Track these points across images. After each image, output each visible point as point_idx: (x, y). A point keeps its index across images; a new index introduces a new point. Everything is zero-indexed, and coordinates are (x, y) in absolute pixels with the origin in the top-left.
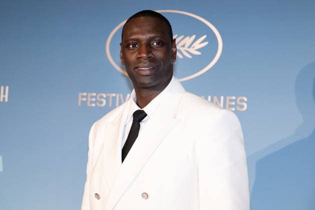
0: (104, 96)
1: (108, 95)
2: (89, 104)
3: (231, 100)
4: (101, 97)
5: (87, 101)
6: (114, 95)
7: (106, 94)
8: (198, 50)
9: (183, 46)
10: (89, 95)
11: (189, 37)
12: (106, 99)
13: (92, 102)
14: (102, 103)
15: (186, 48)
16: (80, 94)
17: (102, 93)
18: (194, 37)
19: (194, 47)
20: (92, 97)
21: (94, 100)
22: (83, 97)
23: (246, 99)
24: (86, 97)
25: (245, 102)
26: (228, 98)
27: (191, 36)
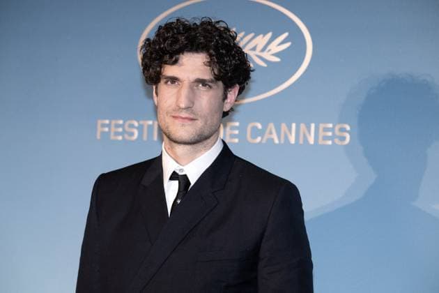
0: (136, 124)
1: (141, 122)
2: (112, 137)
3: (326, 130)
4: (132, 126)
5: (109, 132)
6: (150, 123)
7: (138, 122)
8: (276, 55)
9: (254, 49)
10: (113, 122)
11: (261, 36)
12: (137, 128)
13: (117, 134)
14: (132, 134)
15: (257, 52)
16: (100, 122)
17: (132, 119)
18: (269, 35)
19: (270, 50)
20: (117, 126)
21: (120, 130)
22: (103, 126)
23: (348, 128)
24: (109, 126)
25: (348, 132)
26: (322, 126)
27: (265, 34)
